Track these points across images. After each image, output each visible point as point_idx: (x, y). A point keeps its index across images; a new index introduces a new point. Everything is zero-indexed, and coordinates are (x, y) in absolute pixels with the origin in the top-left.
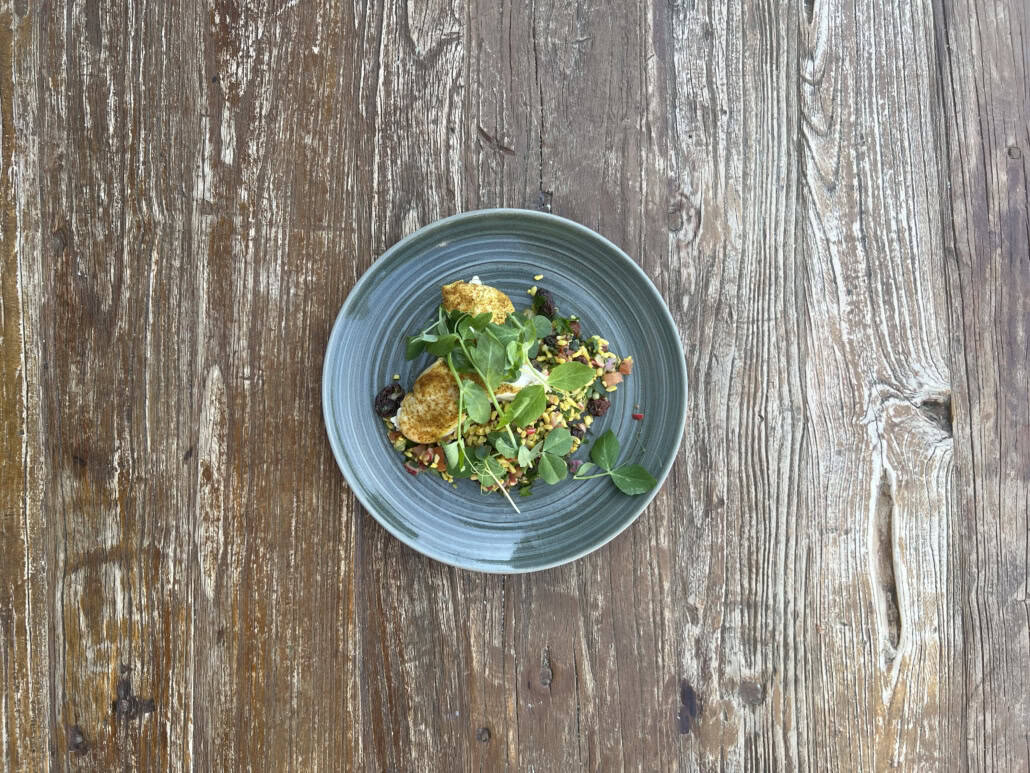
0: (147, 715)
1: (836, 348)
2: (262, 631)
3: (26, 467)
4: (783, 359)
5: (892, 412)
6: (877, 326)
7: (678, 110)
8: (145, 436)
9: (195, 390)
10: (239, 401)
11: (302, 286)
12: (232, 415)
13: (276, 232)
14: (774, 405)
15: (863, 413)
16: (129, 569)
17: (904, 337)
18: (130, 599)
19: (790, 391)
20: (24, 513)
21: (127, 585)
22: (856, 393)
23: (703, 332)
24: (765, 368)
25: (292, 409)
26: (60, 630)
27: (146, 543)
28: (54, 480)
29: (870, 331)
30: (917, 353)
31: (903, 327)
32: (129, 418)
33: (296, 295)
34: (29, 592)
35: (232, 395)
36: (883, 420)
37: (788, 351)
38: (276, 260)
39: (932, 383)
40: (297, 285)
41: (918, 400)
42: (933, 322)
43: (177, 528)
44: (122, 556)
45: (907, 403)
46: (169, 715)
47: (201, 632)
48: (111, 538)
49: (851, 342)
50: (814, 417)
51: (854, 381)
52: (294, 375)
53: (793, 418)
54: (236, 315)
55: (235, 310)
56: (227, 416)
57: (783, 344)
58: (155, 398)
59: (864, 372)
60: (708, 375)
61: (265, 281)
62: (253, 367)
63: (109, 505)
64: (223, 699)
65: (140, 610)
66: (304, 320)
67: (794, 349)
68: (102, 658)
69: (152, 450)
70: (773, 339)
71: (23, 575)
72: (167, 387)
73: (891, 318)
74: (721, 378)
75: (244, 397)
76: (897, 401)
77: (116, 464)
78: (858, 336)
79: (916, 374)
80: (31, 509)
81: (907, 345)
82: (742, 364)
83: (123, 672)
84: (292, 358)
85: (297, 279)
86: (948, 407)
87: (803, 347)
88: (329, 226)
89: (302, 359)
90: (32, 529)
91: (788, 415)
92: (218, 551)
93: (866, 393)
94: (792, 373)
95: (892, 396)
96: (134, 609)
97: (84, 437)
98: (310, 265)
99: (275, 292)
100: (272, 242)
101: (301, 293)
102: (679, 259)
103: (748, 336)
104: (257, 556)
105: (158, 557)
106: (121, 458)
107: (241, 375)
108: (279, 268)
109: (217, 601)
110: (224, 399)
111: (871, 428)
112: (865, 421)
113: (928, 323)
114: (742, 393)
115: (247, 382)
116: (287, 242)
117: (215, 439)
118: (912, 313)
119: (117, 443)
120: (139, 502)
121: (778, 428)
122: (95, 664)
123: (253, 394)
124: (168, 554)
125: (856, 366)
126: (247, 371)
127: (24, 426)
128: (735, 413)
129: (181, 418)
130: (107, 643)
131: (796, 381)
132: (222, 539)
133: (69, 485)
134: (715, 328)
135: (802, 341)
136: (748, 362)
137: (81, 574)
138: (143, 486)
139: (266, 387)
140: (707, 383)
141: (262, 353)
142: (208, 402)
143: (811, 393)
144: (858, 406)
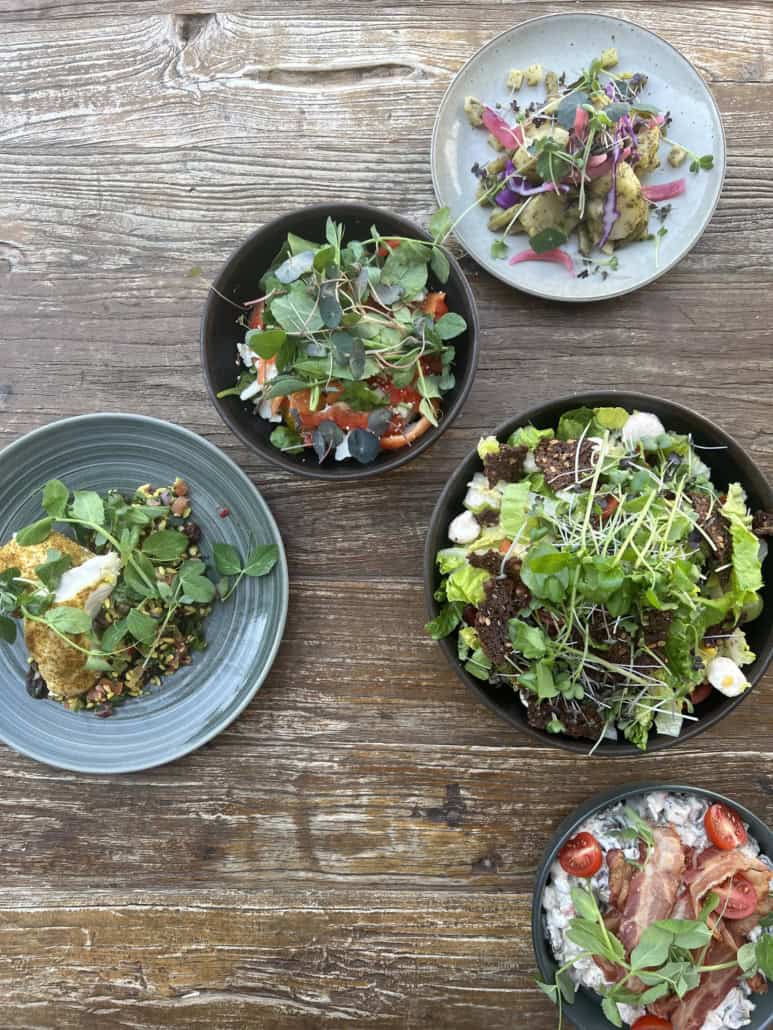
0: (462, 792)
1: (127, 119)
2: (382, 674)
3: (212, 908)
4: (138, 168)
5: (191, 68)
6: (109, 81)
8: (187, 787)
14: (181, 178)
15: (190, 94)
16: (316, 807)
17: (120, 56)
18: (347, 806)
19: (168, 163)
20: (258, 911)
21: (333, 809)
22: (172, 100)
23: (107, 242)
24: (145, 185)
26: (375, 878)
27: (291, 788)
28: (228, 881)
29: (113, 87)
30: (135, 44)
31: (110, 56)
32: (169, 803)
34: (337, 908)
36: (197, 76)
37: (129, 164)
39: (164, 31)
41: (180, 44)
42: (107, 29)
43: (279, 757)
44: (303, 813)
45: (182, 54)
46: (462, 770)
47: (382, 736)
48: (285, 824)
49: (122, 105)
50: (193, 140)
51: (160, 102)
53: (194, 161)
57: (123, 168)
59: (151, 93)
60: (149, 238)
63: (253, 825)
64: (448, 715)
65: (358, 796)
67: (128, 158)
68: (403, 836)
69: (201, 780)
70: (118, 177)
71: (320, 915)
73: (101, 67)
74: (152, 226)
76: (180, 63)
77: (213, 817)
78: (118, 99)
79: (155, 45)
80: (254, 904)
81: (127, 53)
82: (140, 207)
83: (420, 816)
86: (189, 17)
87: (125, 150)
90: (274, 903)
91: (190, 165)
92: (302, 716)
93: (171, 92)
94: (151, 160)
95: (175, 67)
96: (357, 802)
97: (185, 848)
102: (37, 263)
103: (114, 201)
104: (308, 677)
105: (306, 778)
106: (207, 812)
109: (352, 718)
111: (206, 87)
112: (198, 93)
113: (107, 34)
114: (167, 207)
118: (98, 48)
119: (192, 816)
120: (251, 795)
121: (201, 174)
122: (409, 843)
124: (305, 767)
125: (146, 101)
127: (171, 908)
128: (187, 214)
130: (390, 831)
131: (158, 157)
132: (291, 712)
133: (233, 866)
134: (103, 230)
135: (121, 150)
136: (138, 201)
137: (320, 855)
138: (236, 791)
140: (157, 239)
143: (172, 142)
144: (184, 100)
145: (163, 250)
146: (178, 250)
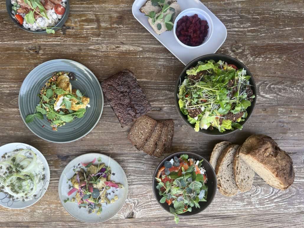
0: (62, 33)
1: (146, 192)
2: (82, 59)
3: (119, 5)
4: (143, 180)
5: (131, 205)
6: (151, 201)
8: (126, 33)
9: (137, 44)
10: (134, 54)
11: (161, 69)
12: (131, 53)
13: (173, 63)
14: (133, 177)
15: (131, 198)
16: (96, 29)
17: (148, 208)
18: (89, 29)
19: (136, 181)
20: (109, 5)
21: (92, 28)
22: (135, 197)
23: (150, 161)
24: (141, 175)
25: (133, 67)
26: (82, 13)
27: (102, 33)
28: (116, 12)
29: (150, 200)
30: (145, 211)
31: (151, 207)
32: (130, 29)
33: (159, 68)
34: (90, 6)
35: (135, 53)
36: (129, 203)
38: (167, 63)
39: (138, 214)
40: (161, 68)
41: (134, 211)
42: (152, 214)
43: (105, 40)
44: (99, 27)
45: (133, 208)
46: (62, 38)
47: (81, 45)
48: (103, 25)
49: (147, 195)
50: (130, 187)
51: (138, 196)
52: (140, 67)
53: (130, 182)
54: (154, 54)
55: (156, 54)
56: (131, 52)
57: (147, 180)
58: (135, 35)
59: (140, 198)
60: (140, 162)
61: (162, 61)
62: (142, 58)
63: (111, 24)
64: (66, 50)
65: (86, 31)
66: (153, 70)
67: (145, 182)
68: (75, 22)
69: (123, 34)
70: (148, 177)
71: (94, 4)
72: (138, 38)
73: (153, 205)
74: (139, 165)
75: (135, 56)
76: (133, 206)
77: (120, 26)
78: (149, 197)
79: (140, 210)
80: (110, 6)
81: (146, 208)
82: (142, 170)
83: (72, 27)
84: (144, 67)
86: (132, 218)
87: (146, 184)
88: (174, 75)
89: (144, 69)
90: (105, 7)
92: (100, 49)
93: (135, 199)
94: (140, 182)
95: (135, 205)
96: (86, 30)
97: (126, 19)
98: (165, 71)
99: (159, 63)
100: (171, 62)
101: (159, 69)
103: (148, 171)
104: (99, 58)
105: (99, 35)
106: (121, 27)
107: (140, 55)
108: (165, 64)
109: (88, 49)
110: (135, 51)
112: (129, 199)
113: (152, 213)
114: (136, 170)
115: (139, 56)
116: (171, 66)
117: (126, 49)
118: (154, 209)
119: (125, 26)
120: (111, 31)
122: (74, 21)
123: (136, 58)
124: (99, 38)
125: (142, 196)
126: (141, 56)
127: (129, 5)
128: (131, 169)
129: (130, 41)
130: (79, 24)
131: (138, 182)
132: (102, 50)
133: (115, 15)
134: (151, 164)
135: (147, 184)
136: (143, 172)
137: (95, 18)
138: (115, 32)
139: (138, 61)
140: (138, 162)
141: (145, 60)
142: (134, 47)
143: (135, 186)
144: (132, 197)
145: (137, 160)
146: (133, 160)
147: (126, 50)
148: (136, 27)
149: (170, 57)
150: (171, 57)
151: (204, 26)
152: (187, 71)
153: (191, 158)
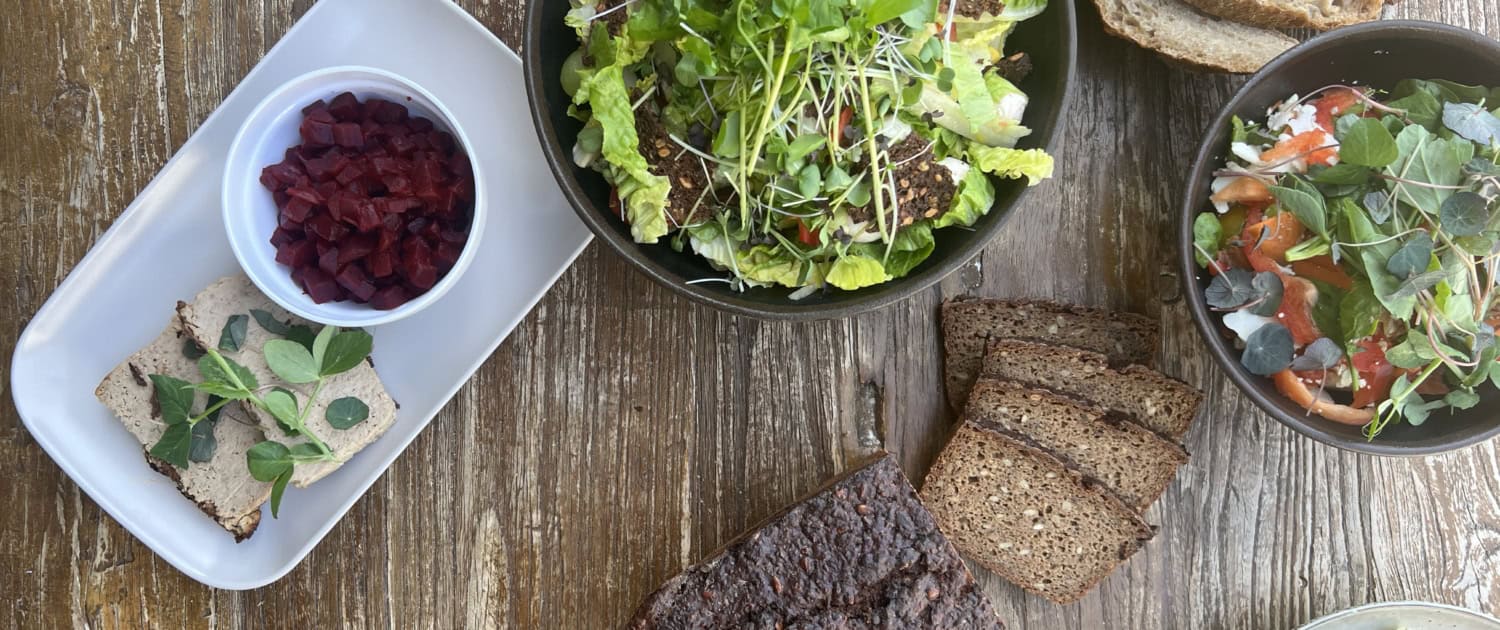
1: (1414, 473)
4: (1336, 493)
7: (1172, 122)
8: (388, 614)
9: (461, 546)
10: (525, 562)
11: (617, 390)
12: (514, 582)
13: (578, 312)
14: (1322, 563)
15: (1458, 574)
19: (1347, 540)
22: (1447, 543)
23: (1214, 453)
24: (1309, 507)
25: (603, 572)
32: (365, 590)
33: (607, 403)
35: (515, 555)
36: (1488, 583)
37: (1342, 481)
38: (577, 354)
40: (608, 390)
50: (1384, 579)
51: (1444, 526)
52: (606, 523)
53: (1351, 581)
54: (519, 435)
55: (519, 426)
56: (507, 586)
57: (1336, 471)
58: (402, 560)
59: (1458, 511)
60: (1223, 518)
61: (563, 384)
62: (545, 512)
66: (620, 441)
67: (1352, 479)
70: (1321, 464)
72: (419, 542)
74: (1242, 521)
75: (533, 556)
82: (1273, 501)
84: (603, 498)
85: (609, 379)
87: (1365, 474)
88: (654, 302)
89: (617, 497)
91: (1345, 576)
93: (1462, 543)
94: (1350, 513)
97: (299, 617)
98: (627, 360)
99: (576, 400)
100: (572, 326)
101: (615, 400)
102: (1178, 344)
103: (1282, 459)
107: (527, 523)
108: (582, 364)
110: (504, 560)
111: (1471, 596)
112: (1462, 586)
114: (1275, 544)
115: (537, 534)
116: (593, 326)
117: (491, 619)
121: (1330, 594)
123: (546, 553)
125: (1446, 502)
126: (537, 518)
127: (211, 603)
128: (1265, 575)
129: (440, 589)
131: (1355, 525)
134: (1233, 447)
136: (1283, 498)
139: (564, 540)
140: (1222, 530)
141: (559, 490)
142: (479, 565)
143: (1379, 545)
144: (1450, 563)
145: (1206, 540)
146: (1206, 564)
147: (499, 617)
148: (350, 555)
149: (535, 332)
150: (535, 326)
151: (342, 127)
152: (639, 240)
153: (1211, 192)
